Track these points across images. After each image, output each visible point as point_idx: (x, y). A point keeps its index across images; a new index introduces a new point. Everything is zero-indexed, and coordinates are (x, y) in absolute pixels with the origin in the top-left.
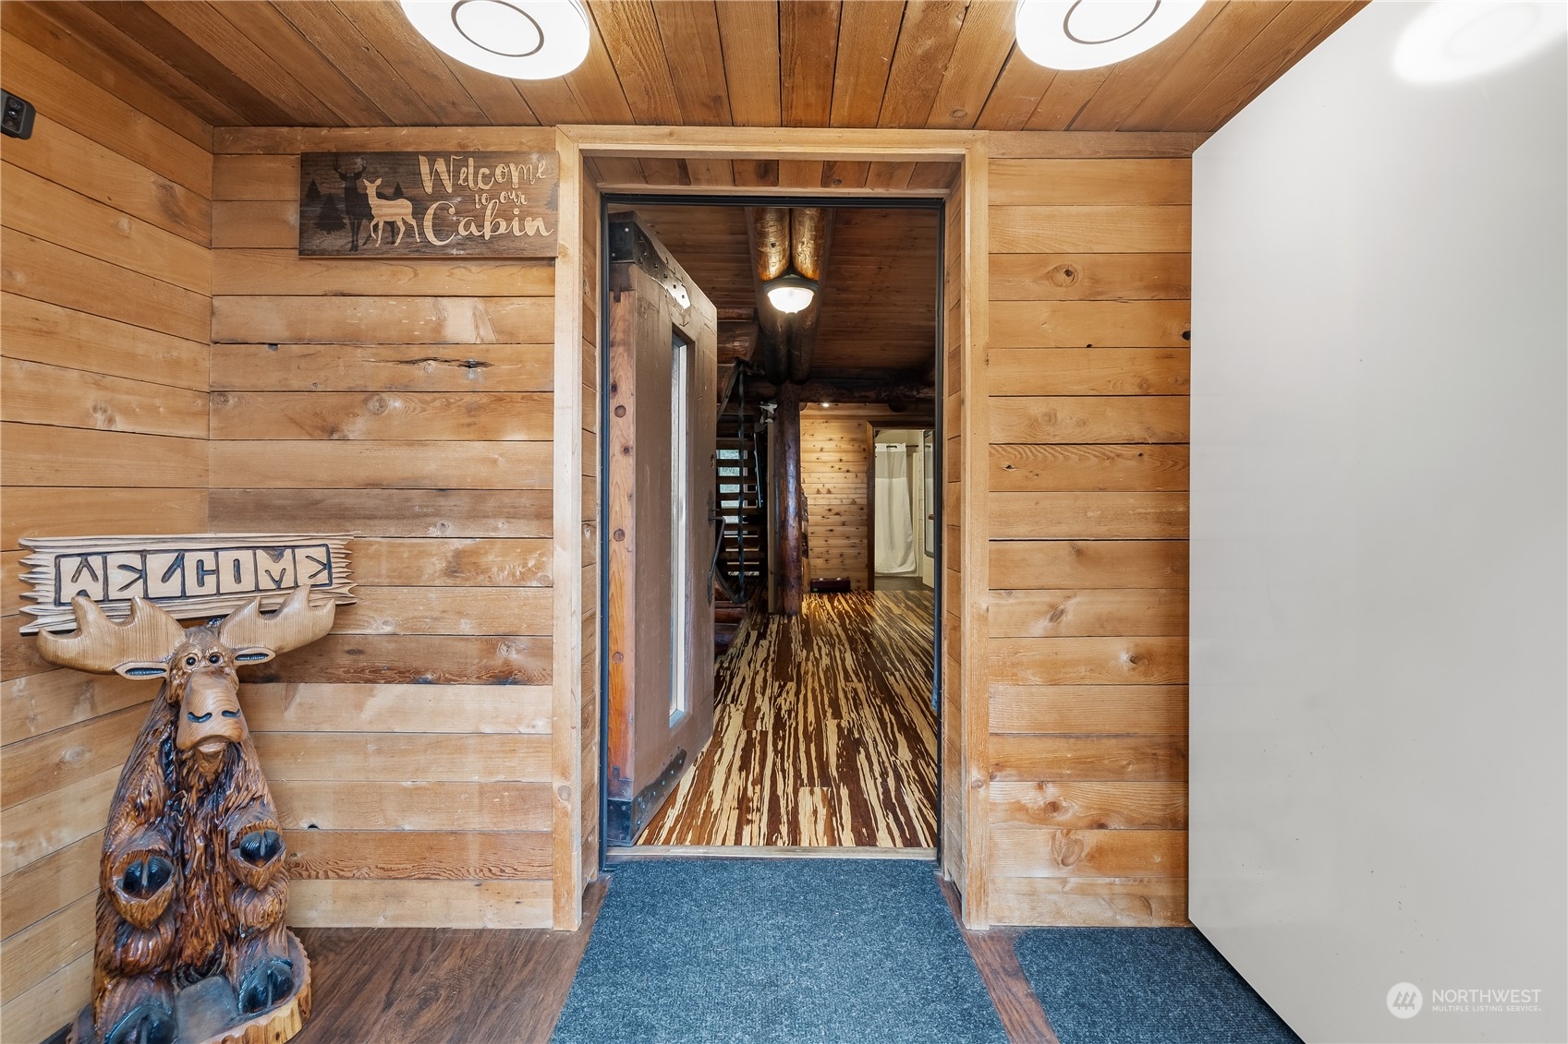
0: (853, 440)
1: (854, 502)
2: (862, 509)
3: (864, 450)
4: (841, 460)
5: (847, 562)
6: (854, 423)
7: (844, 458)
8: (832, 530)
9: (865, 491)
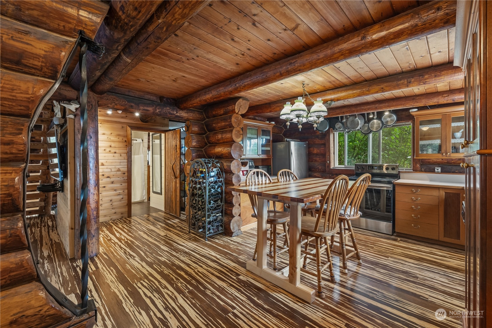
0: (119, 135)
1: (119, 170)
2: (124, 174)
3: (125, 141)
4: (111, 146)
5: (115, 204)
6: (120, 126)
7: (113, 145)
8: (104, 187)
9: (126, 164)
